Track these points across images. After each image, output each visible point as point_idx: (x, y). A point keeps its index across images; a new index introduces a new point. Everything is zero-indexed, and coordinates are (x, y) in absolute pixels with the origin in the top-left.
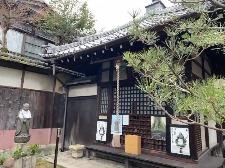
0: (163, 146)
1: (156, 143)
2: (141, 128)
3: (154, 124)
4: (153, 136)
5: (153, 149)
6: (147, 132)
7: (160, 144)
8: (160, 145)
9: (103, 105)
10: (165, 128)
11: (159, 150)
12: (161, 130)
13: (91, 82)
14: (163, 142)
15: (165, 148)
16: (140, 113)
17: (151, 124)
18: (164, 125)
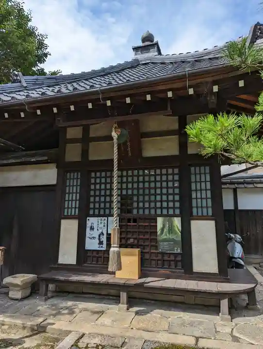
0: (176, 262)
1: (166, 258)
2: (141, 237)
3: (162, 230)
4: (161, 247)
5: (161, 268)
6: (151, 242)
7: (172, 258)
8: (172, 261)
9: (69, 200)
10: (180, 233)
11: (171, 268)
12: (173, 237)
13: (47, 160)
14: (176, 255)
15: (180, 264)
16: (138, 212)
17: (158, 230)
18: (179, 230)
